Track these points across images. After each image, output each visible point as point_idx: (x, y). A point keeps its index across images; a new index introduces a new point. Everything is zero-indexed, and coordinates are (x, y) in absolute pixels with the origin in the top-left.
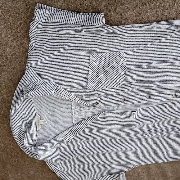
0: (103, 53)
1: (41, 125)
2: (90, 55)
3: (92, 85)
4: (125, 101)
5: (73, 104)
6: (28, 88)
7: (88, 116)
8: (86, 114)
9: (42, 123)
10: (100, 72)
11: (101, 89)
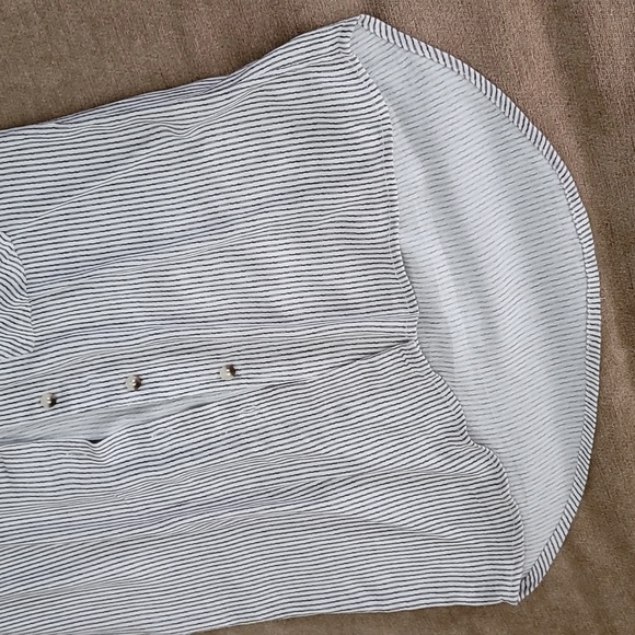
4: (56, 406)
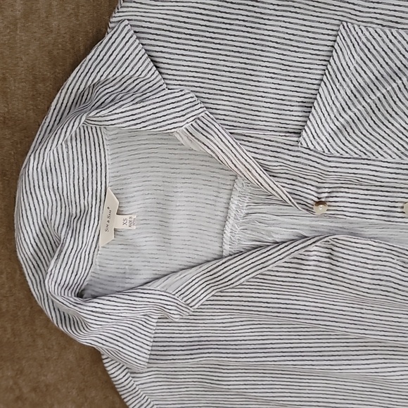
0: (387, 30)
1: (115, 230)
2: (341, 27)
3: (320, 135)
5: (238, 186)
6: (102, 94)
7: (278, 238)
8: (272, 228)
9: (120, 226)
10: (359, 92)
11: (347, 155)
